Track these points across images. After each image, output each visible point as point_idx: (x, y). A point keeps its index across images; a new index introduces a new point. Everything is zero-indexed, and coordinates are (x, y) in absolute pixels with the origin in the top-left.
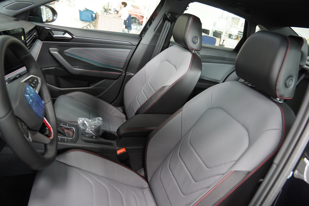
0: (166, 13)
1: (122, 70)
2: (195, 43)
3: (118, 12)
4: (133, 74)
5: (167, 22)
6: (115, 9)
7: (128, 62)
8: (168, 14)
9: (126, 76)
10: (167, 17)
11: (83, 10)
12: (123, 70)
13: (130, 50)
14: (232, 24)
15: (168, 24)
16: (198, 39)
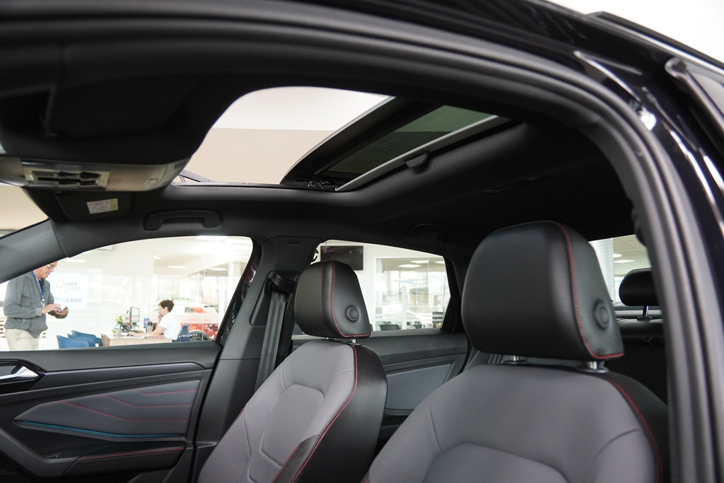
0: (270, 276)
1: (183, 439)
2: (352, 320)
3: (154, 326)
4: (215, 444)
5: (275, 296)
6: (148, 319)
7: (197, 415)
8: (274, 276)
9: (198, 452)
10: (273, 283)
11: (69, 335)
12: (186, 438)
13: (199, 381)
14: (415, 304)
15: (278, 303)
16: (357, 311)
